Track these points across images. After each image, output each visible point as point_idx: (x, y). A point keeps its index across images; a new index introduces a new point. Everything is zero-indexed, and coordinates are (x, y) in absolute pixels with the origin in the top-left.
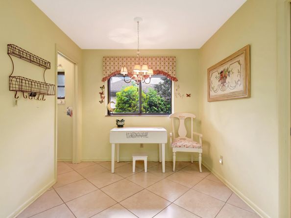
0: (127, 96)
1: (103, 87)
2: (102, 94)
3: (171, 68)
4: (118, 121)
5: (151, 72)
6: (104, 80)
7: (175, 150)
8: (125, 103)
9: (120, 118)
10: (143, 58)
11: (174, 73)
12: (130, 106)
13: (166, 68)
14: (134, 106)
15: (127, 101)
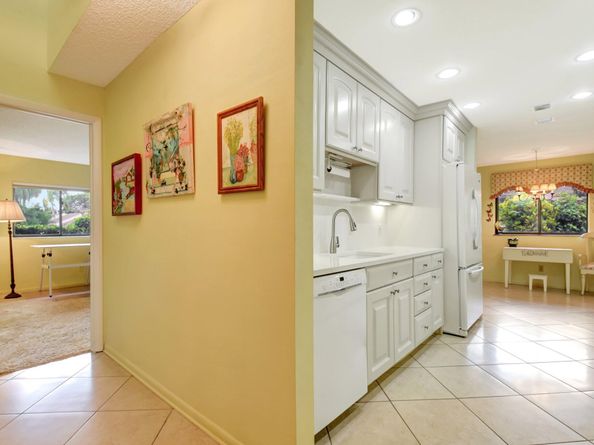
0: (516, 209)
1: (491, 205)
2: (489, 212)
3: (584, 178)
4: (510, 240)
5: (553, 187)
6: (492, 197)
7: (584, 272)
8: (514, 219)
9: (513, 238)
10: (544, 170)
11: (589, 184)
12: (523, 224)
13: (577, 179)
14: (531, 224)
15: (518, 216)
